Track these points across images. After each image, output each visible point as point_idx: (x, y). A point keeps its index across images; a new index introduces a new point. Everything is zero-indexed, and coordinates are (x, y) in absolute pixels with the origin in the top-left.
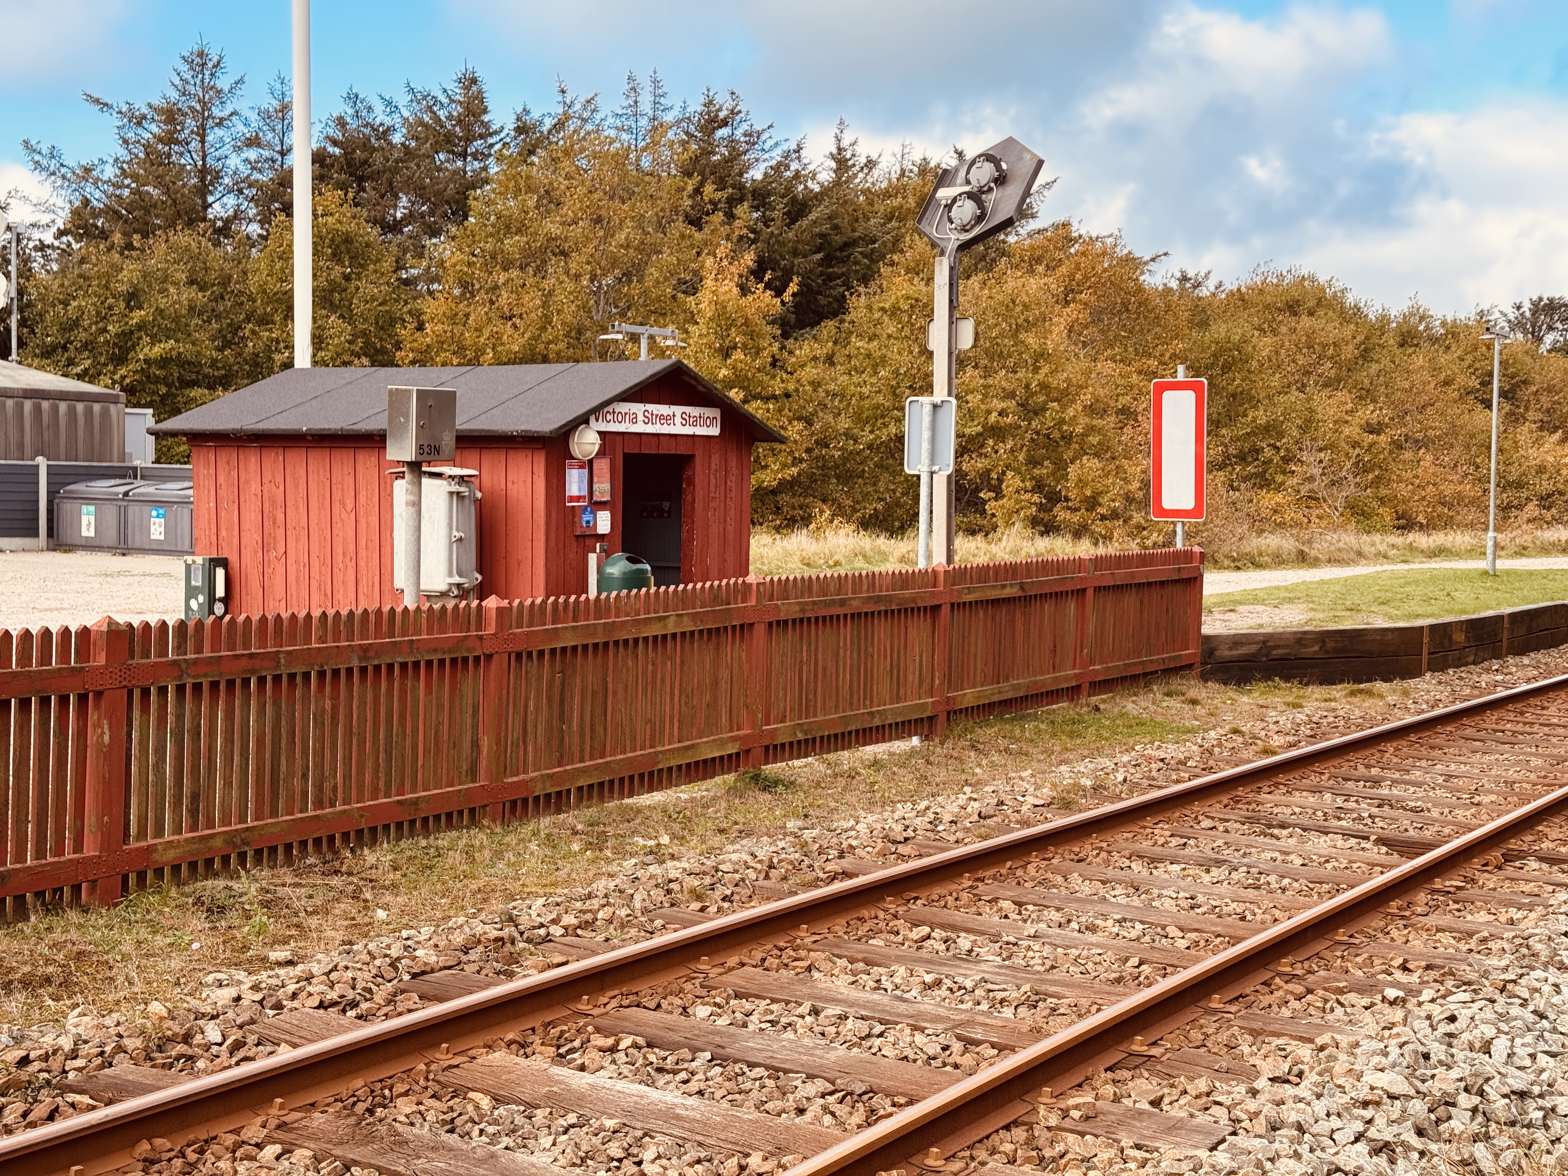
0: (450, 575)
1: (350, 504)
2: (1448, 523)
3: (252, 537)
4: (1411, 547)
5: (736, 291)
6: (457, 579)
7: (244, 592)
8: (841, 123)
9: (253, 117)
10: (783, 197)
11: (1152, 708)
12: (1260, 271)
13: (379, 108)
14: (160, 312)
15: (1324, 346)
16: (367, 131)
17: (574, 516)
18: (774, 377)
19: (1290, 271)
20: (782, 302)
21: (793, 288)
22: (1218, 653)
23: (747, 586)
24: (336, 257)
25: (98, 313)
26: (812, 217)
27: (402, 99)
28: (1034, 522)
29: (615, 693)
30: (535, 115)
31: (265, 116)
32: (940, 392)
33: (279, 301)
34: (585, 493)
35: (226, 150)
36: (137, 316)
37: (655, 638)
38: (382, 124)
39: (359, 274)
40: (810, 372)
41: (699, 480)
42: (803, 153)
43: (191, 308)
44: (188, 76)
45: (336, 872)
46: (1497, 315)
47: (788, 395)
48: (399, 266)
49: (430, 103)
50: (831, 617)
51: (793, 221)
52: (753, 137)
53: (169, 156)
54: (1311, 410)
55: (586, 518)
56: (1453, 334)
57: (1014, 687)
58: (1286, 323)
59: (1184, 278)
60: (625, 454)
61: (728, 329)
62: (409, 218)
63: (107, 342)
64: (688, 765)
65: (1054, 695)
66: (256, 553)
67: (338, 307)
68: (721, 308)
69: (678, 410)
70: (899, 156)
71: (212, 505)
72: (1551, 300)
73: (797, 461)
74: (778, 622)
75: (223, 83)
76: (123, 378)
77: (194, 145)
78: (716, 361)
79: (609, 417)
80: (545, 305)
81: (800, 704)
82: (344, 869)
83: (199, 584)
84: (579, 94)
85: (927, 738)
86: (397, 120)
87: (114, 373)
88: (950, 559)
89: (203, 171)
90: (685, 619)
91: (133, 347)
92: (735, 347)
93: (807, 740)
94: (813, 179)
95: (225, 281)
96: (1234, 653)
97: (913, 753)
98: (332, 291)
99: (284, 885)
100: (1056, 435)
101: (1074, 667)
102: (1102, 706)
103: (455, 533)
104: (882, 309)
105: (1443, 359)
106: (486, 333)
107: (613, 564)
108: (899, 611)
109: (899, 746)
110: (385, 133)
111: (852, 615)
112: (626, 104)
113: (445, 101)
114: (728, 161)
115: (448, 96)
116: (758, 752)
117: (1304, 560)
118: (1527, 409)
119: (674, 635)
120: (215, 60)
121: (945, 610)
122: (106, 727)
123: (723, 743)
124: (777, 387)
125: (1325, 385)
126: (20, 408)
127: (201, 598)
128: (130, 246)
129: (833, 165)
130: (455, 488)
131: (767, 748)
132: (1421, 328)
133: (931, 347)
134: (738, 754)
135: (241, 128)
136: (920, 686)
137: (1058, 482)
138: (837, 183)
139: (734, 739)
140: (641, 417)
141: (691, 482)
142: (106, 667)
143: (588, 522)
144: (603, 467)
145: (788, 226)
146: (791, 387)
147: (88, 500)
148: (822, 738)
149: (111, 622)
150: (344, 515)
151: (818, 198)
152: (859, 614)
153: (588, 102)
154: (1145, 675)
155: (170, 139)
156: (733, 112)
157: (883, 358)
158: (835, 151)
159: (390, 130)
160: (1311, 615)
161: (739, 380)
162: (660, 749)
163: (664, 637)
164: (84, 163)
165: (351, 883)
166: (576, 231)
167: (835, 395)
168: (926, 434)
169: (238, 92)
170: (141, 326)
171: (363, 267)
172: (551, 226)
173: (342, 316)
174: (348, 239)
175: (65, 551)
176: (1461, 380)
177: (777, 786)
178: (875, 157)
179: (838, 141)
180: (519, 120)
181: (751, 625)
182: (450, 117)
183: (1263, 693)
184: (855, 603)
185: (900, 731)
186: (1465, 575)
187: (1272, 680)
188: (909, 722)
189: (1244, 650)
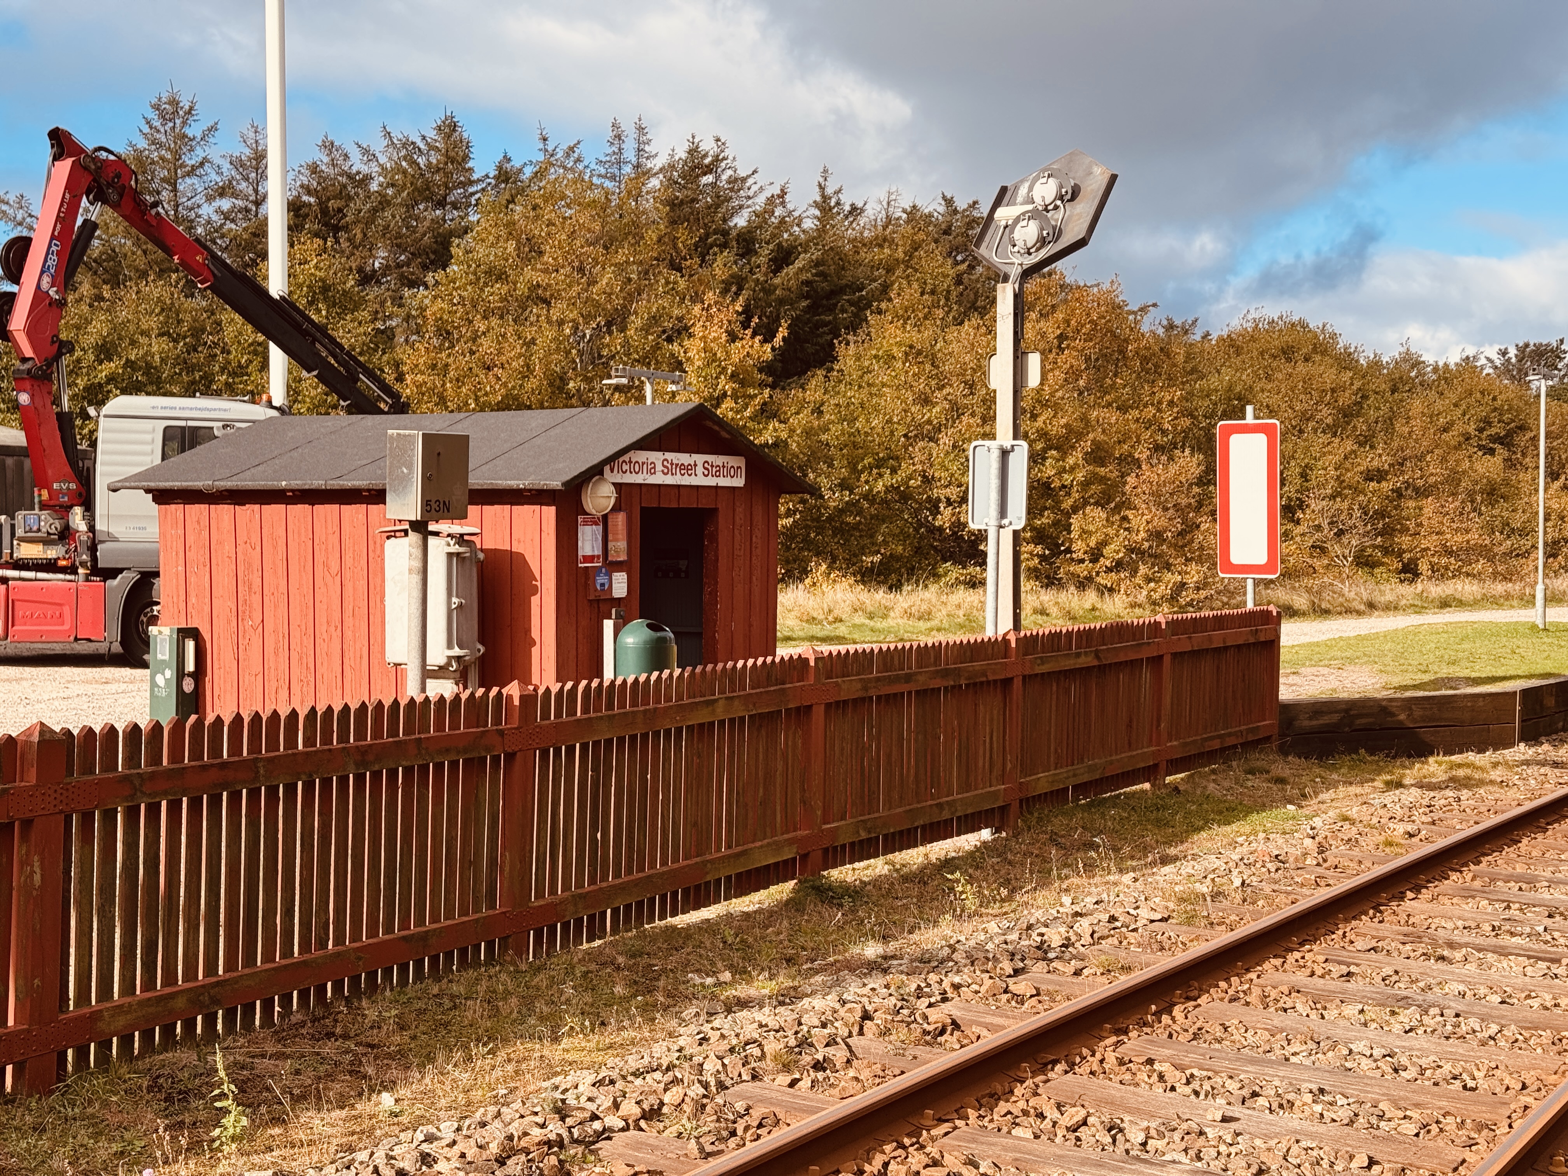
0: (450, 646)
1: (335, 567)
2: (1456, 574)
3: (224, 605)
4: (1420, 597)
5: (724, 337)
6: (457, 651)
7: (216, 666)
8: (825, 171)
9: (226, 166)
10: (768, 243)
11: (1236, 788)
12: (1250, 317)
13: (356, 157)
14: (130, 364)
15: (1323, 392)
16: (344, 180)
17: (587, 578)
19: (1281, 318)
20: (773, 347)
21: (782, 333)
22: (1297, 723)
23: (804, 661)
26: (799, 264)
27: (378, 145)
28: (1038, 574)
30: (517, 163)
31: (238, 164)
32: (1005, 437)
33: (255, 353)
34: (598, 551)
35: (200, 199)
36: (106, 369)
38: (358, 173)
41: (723, 537)
42: (787, 198)
43: (163, 361)
44: (157, 123)
45: (330, 1035)
46: (1483, 361)
49: (409, 149)
51: (779, 268)
52: (737, 183)
54: (1312, 458)
55: (601, 579)
56: (1446, 379)
57: (1091, 768)
58: (1282, 369)
59: (1171, 326)
60: (643, 509)
62: (386, 269)
64: (739, 875)
65: (1130, 775)
66: (229, 622)
68: (709, 354)
69: (700, 459)
70: (885, 204)
71: (181, 568)
72: (1538, 346)
74: (837, 703)
75: (194, 130)
79: (625, 467)
80: (528, 354)
81: (861, 799)
82: (338, 1030)
83: (167, 657)
84: (561, 142)
85: (997, 829)
86: (375, 169)
88: (1017, 627)
90: (736, 703)
93: (870, 839)
94: (799, 225)
95: (198, 333)
96: (1314, 723)
97: (985, 850)
99: (263, 1056)
100: (1057, 484)
101: (1150, 744)
102: (1183, 787)
103: (454, 599)
104: (874, 356)
105: (1440, 404)
107: (631, 632)
108: (968, 686)
109: (968, 842)
110: (362, 181)
111: (917, 692)
112: (610, 151)
113: (422, 146)
114: (710, 208)
115: (427, 144)
116: (817, 857)
118: (1524, 455)
120: (187, 107)
121: (1017, 684)
122: (37, 864)
123: (778, 847)
124: (769, 436)
125: (1325, 432)
127: (168, 673)
128: (100, 298)
129: (817, 213)
130: (456, 549)
131: (826, 850)
132: (1413, 374)
133: (992, 386)
134: (795, 860)
135: (214, 176)
136: (991, 771)
137: (1061, 534)
138: (821, 231)
139: (791, 842)
140: (659, 467)
141: (714, 538)
142: (37, 786)
143: (602, 585)
144: (620, 520)
145: (774, 272)
146: (784, 436)
148: (886, 836)
149: (44, 728)
150: (329, 579)
151: (801, 245)
152: (924, 691)
153: (571, 150)
154: (1223, 750)
156: (717, 159)
158: (818, 199)
159: (368, 178)
162: (706, 857)
165: (347, 1052)
166: (560, 276)
168: (994, 483)
169: (212, 140)
170: (111, 380)
171: (341, 316)
172: (531, 275)
174: (325, 288)
176: (1458, 425)
177: (842, 897)
178: (860, 205)
179: (822, 188)
180: (500, 168)
181: (810, 707)
182: (429, 165)
183: (1351, 768)
184: (921, 678)
185: (970, 825)
186: (1513, 630)
187: (1356, 752)
188: (980, 812)
189: (1325, 720)
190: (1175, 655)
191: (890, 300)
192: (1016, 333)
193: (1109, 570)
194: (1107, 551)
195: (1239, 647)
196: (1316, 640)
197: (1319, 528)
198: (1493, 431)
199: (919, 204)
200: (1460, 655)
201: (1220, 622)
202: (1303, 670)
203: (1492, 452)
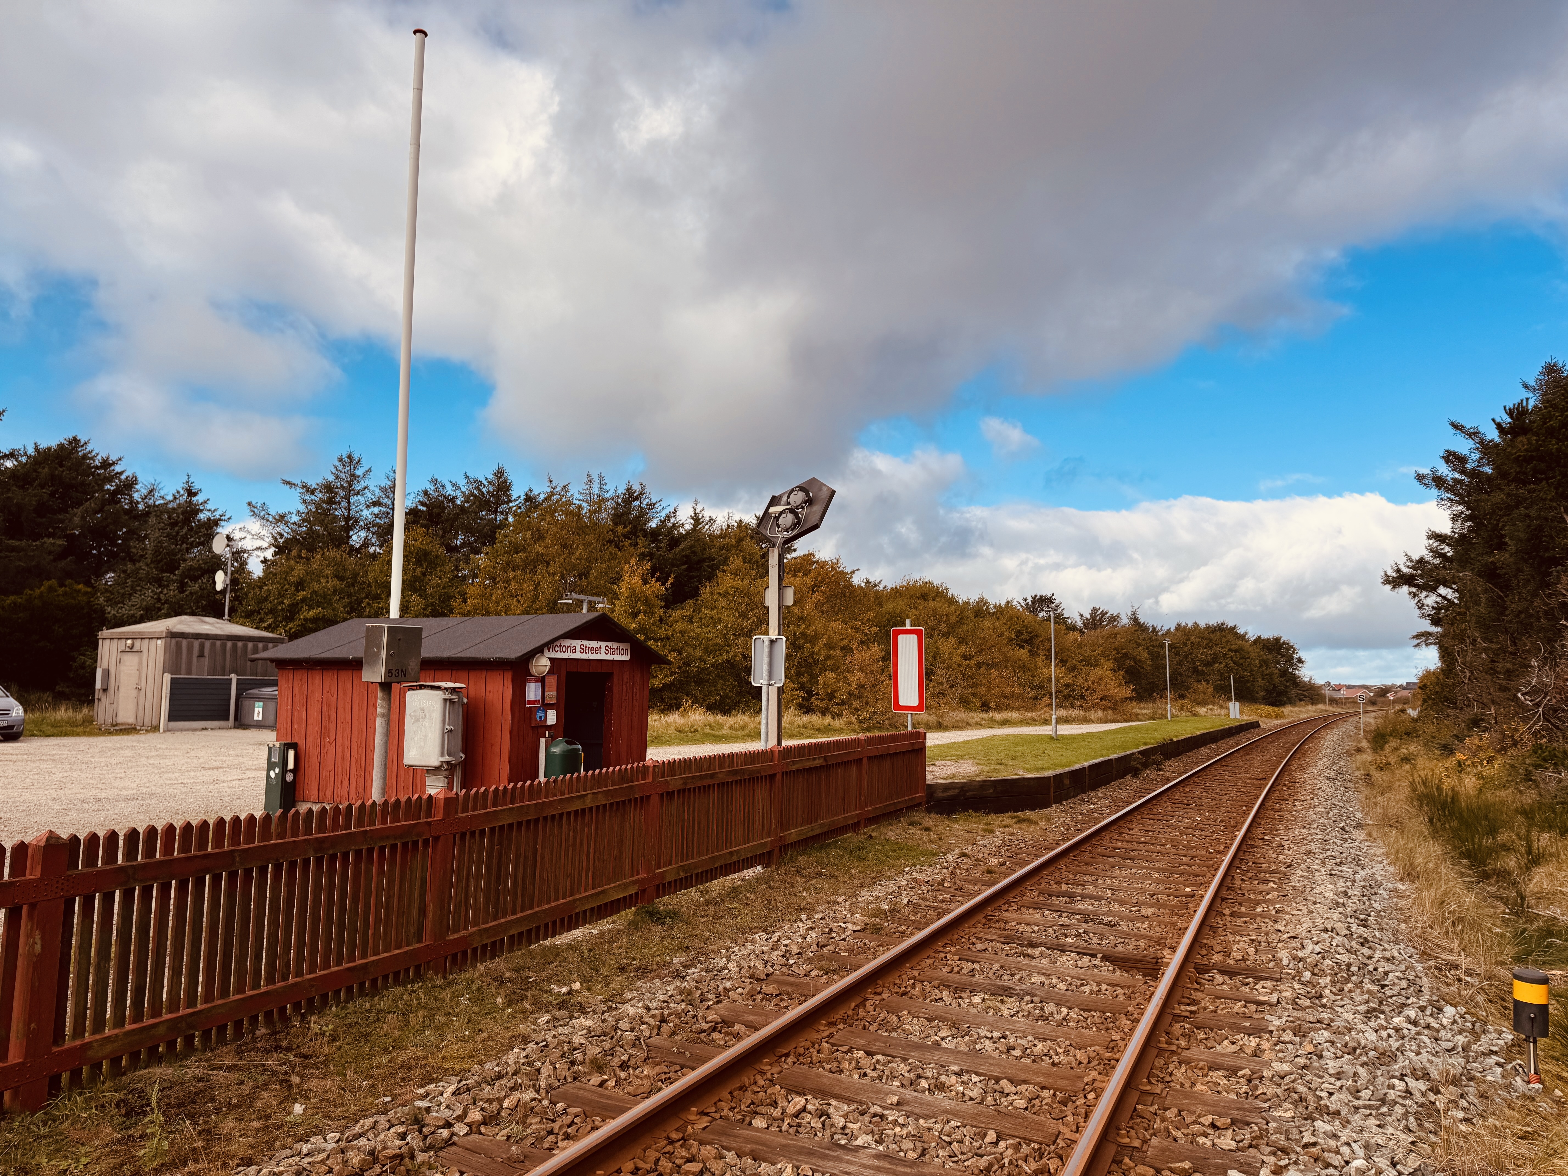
0: (442, 755)
2: (1008, 707)
3: (314, 729)
4: (992, 720)
5: (640, 582)
6: (447, 758)
7: (307, 766)
8: (696, 501)
9: (376, 490)
10: (667, 536)
11: (905, 835)
13: (449, 487)
14: (315, 592)
15: (942, 616)
16: (442, 498)
17: (531, 714)
18: (661, 628)
19: (920, 579)
20: (666, 588)
21: (671, 580)
22: (935, 795)
23: (646, 768)
24: (419, 562)
25: (279, 594)
26: (682, 547)
27: (462, 482)
28: (800, 706)
29: (543, 857)
30: (536, 492)
31: (383, 489)
32: (773, 634)
34: (539, 698)
35: (362, 507)
36: (301, 594)
37: (576, 812)
38: (450, 495)
39: (431, 573)
40: (680, 626)
41: (616, 689)
42: (677, 514)
43: (335, 591)
44: (340, 468)
45: (277, 1048)
46: (1016, 603)
47: (668, 638)
48: (457, 568)
49: (478, 484)
50: (704, 787)
51: (671, 549)
52: (651, 505)
53: (330, 510)
54: (937, 648)
55: (540, 714)
56: (1000, 611)
57: (821, 826)
58: (921, 604)
59: (868, 582)
60: (567, 673)
61: (636, 602)
62: (463, 545)
63: (283, 609)
64: (599, 907)
65: (843, 829)
66: (316, 739)
67: (419, 590)
68: (632, 591)
69: (603, 644)
70: (726, 519)
71: (289, 707)
72: (1041, 596)
73: (672, 674)
74: (668, 793)
75: (360, 472)
76: (291, 629)
77: (344, 504)
78: (629, 620)
79: (557, 649)
80: (536, 589)
81: (682, 851)
82: (286, 1043)
83: (277, 760)
84: (559, 483)
85: (766, 866)
86: (459, 494)
87: (286, 626)
88: (779, 742)
89: (347, 519)
90: (600, 796)
91: (298, 612)
92: (640, 612)
93: (686, 878)
94: (682, 527)
95: (355, 575)
96: (945, 794)
97: (758, 879)
98: (415, 581)
100: (811, 660)
101: (855, 810)
102: (873, 834)
103: (447, 727)
104: (719, 593)
105: (998, 624)
106: (502, 604)
107: (556, 746)
108: (749, 779)
109: (750, 873)
110: (452, 499)
111: (719, 784)
112: (585, 488)
113: (485, 483)
114: (637, 518)
115: (488, 482)
116: (651, 890)
117: (940, 727)
118: (1038, 649)
119: (591, 809)
120: (356, 460)
121: (779, 777)
122: (39, 937)
123: (626, 886)
124: (662, 633)
125: (943, 636)
126: (224, 646)
127: (277, 770)
129: (692, 521)
130: (448, 696)
131: (658, 886)
132: (985, 609)
133: (767, 604)
134: (637, 894)
135: (369, 495)
136: (763, 830)
137: (812, 685)
138: (694, 530)
139: (634, 882)
140: (578, 649)
141: (610, 689)
143: (541, 717)
144: (552, 681)
145: (669, 551)
146: (670, 633)
147: (259, 699)
148: (697, 874)
151: (683, 537)
152: (723, 783)
153: (565, 487)
154: (896, 811)
155: (330, 501)
156: (641, 494)
157: (719, 619)
158: (693, 514)
159: (455, 498)
160: (980, 768)
161: (642, 629)
162: (578, 896)
163: (583, 810)
164: (280, 512)
165: (285, 1063)
166: (554, 550)
167: (693, 638)
168: (766, 660)
169: (369, 477)
170: (303, 600)
171: (435, 568)
172: (539, 548)
173: (420, 595)
174: (426, 554)
175: (244, 729)
176: (1007, 634)
177: (666, 918)
178: (714, 518)
179: (695, 509)
180: (527, 495)
181: (648, 797)
182: (489, 492)
183: (965, 820)
184: (720, 776)
185: (750, 863)
186: (1040, 739)
187: (967, 811)
188: (756, 856)
189: (950, 793)
190: (869, 758)
191: (728, 565)
192: (779, 576)
193: (837, 704)
194: (838, 695)
195: (904, 753)
196: (940, 743)
197: (942, 683)
198: (1023, 637)
199: (743, 519)
200: (1018, 754)
201: (894, 738)
202: (937, 763)
203: (1022, 647)
